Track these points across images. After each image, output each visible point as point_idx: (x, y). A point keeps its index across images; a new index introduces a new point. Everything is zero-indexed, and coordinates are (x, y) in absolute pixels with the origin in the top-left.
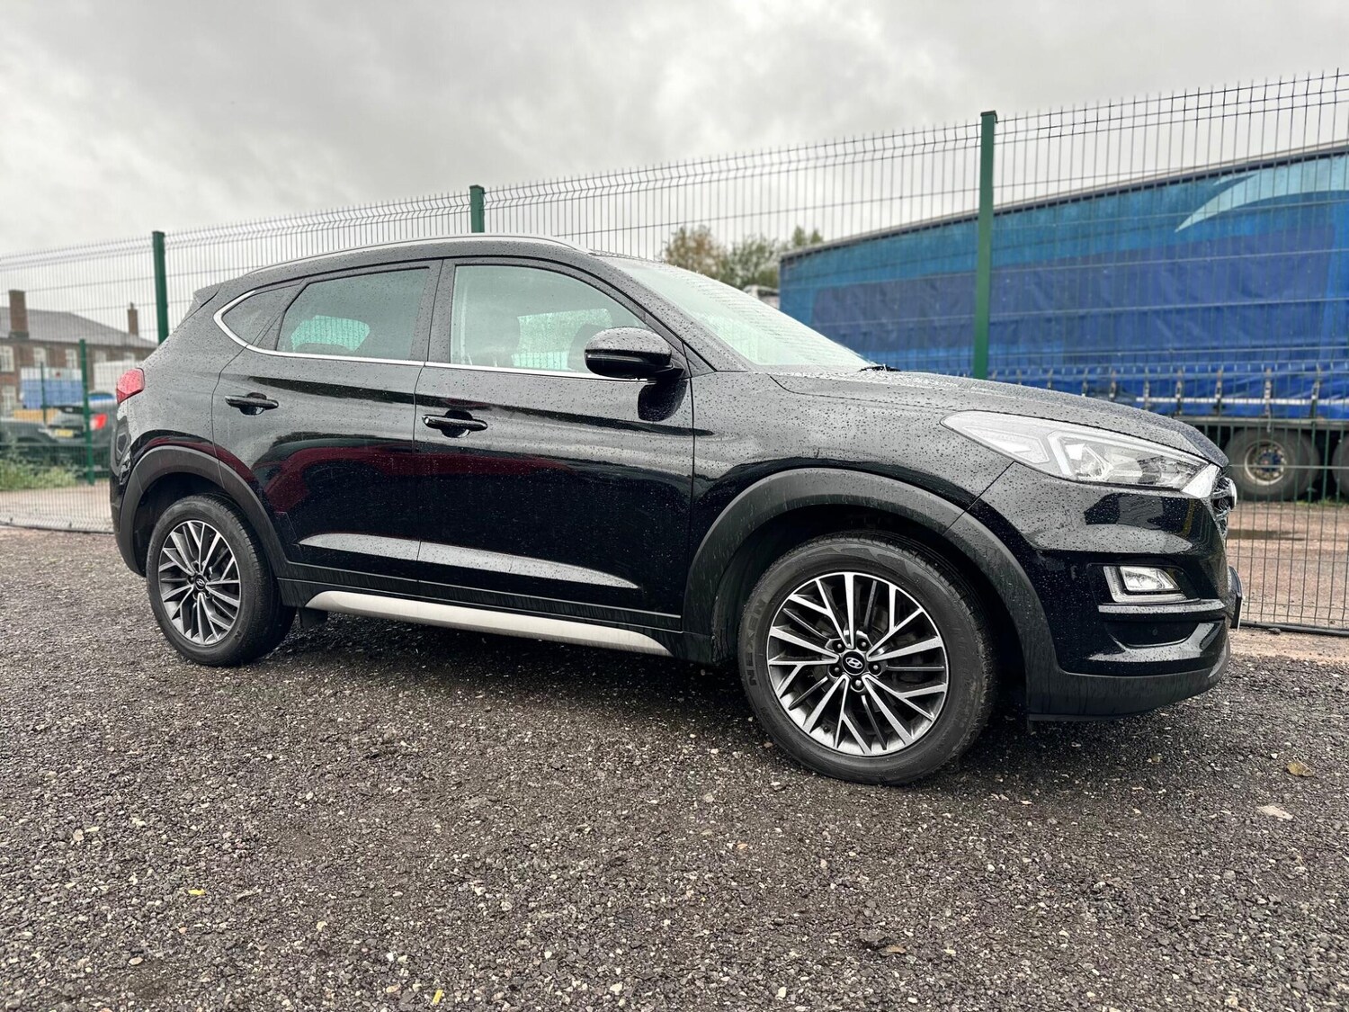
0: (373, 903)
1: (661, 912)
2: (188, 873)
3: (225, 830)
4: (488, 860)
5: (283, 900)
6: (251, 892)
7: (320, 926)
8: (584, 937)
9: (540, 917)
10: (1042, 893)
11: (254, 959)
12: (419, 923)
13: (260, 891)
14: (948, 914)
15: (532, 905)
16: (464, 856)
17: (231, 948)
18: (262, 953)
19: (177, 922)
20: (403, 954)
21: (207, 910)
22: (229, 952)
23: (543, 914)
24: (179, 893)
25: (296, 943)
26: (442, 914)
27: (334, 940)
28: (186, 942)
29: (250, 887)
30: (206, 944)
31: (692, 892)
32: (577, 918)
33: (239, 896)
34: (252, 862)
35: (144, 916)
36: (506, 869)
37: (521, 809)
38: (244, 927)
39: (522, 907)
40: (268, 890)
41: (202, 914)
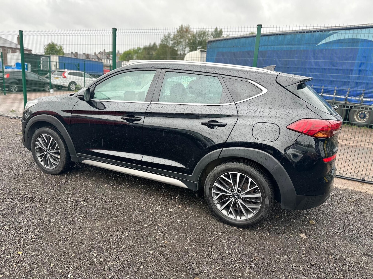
0: (67, 258)
1: (141, 264)
2: (18, 246)
3: (30, 232)
4: (99, 244)
5: (43, 256)
6: (35, 254)
7: (52, 265)
8: (120, 271)
9: (110, 264)
10: (238, 262)
11: (33, 276)
12: (78, 265)
13: (37, 253)
14: (213, 267)
15: (108, 260)
16: (93, 242)
17: (27, 272)
18: (35, 274)
19: (14, 263)
20: (72, 275)
21: (22, 259)
22: (27, 274)
23: (111, 263)
24: (15, 253)
25: (45, 271)
26: (84, 262)
27: (55, 270)
28: (16, 270)
29: (34, 251)
30: (21, 270)
31: (150, 257)
32: (119, 265)
33: (31, 255)
34: (36, 243)
35: (5, 261)
36: (103, 247)
37: (110, 227)
38: (32, 265)
39: (105, 260)
40: (39, 253)
41: (21, 261)
